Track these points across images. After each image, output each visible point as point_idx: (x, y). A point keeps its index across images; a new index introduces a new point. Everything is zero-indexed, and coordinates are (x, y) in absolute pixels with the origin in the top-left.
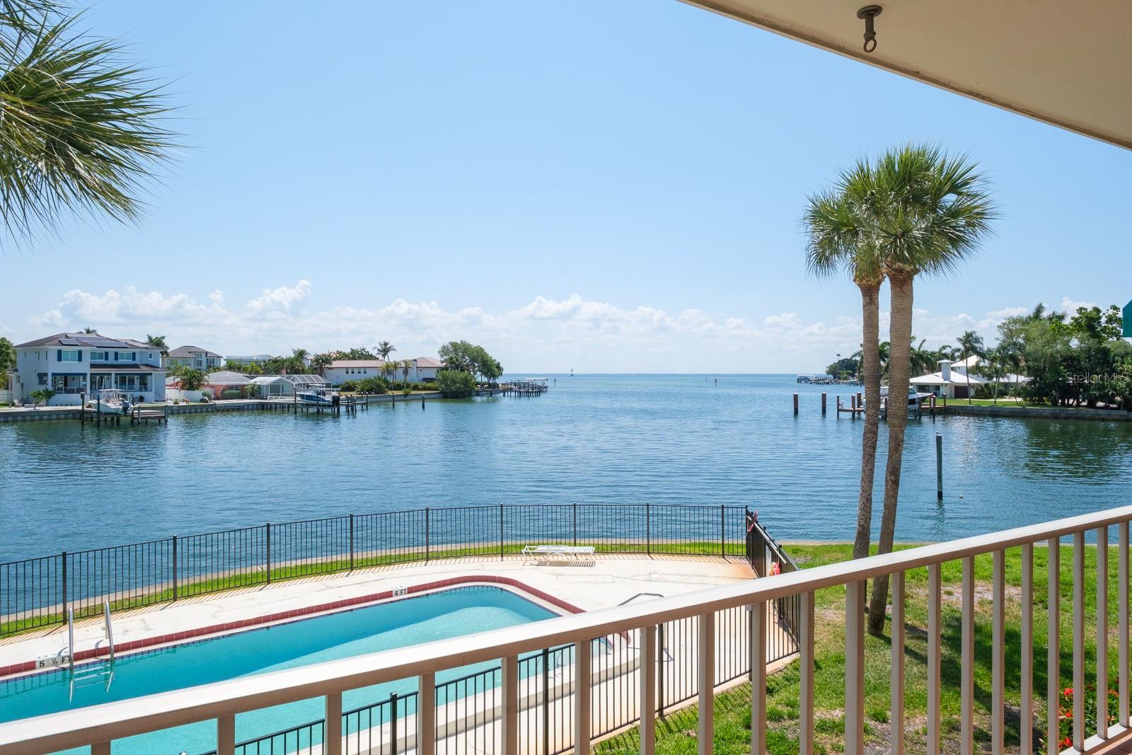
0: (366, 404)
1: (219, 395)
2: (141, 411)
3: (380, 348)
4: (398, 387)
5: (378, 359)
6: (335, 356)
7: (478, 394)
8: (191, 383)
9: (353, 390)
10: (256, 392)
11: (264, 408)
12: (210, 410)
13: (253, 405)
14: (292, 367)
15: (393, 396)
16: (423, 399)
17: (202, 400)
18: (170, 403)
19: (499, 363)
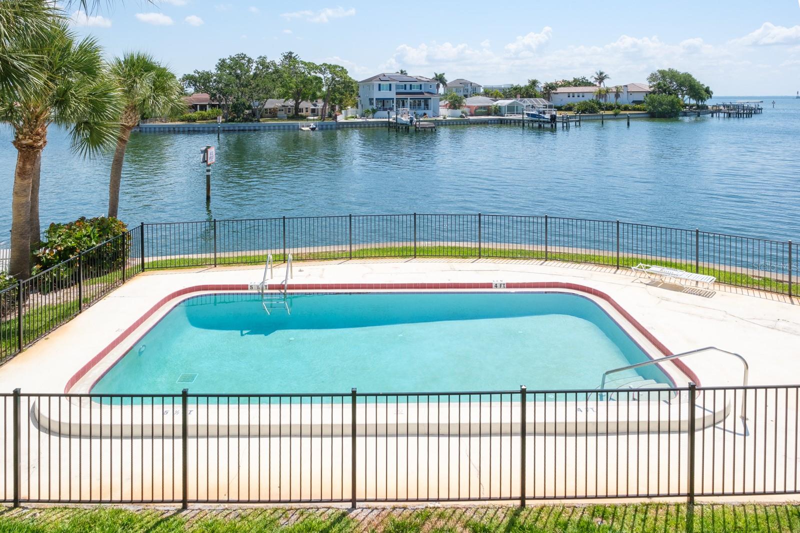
0: (579, 121)
1: (473, 112)
2: (421, 123)
3: (597, 77)
4: (610, 108)
5: (596, 85)
6: (561, 84)
7: (685, 114)
8: (454, 105)
9: (571, 110)
10: (498, 111)
11: (502, 122)
12: (466, 123)
13: (494, 120)
14: (527, 93)
15: (603, 115)
16: (628, 118)
17: (461, 116)
18: (441, 118)
19: (708, 88)
